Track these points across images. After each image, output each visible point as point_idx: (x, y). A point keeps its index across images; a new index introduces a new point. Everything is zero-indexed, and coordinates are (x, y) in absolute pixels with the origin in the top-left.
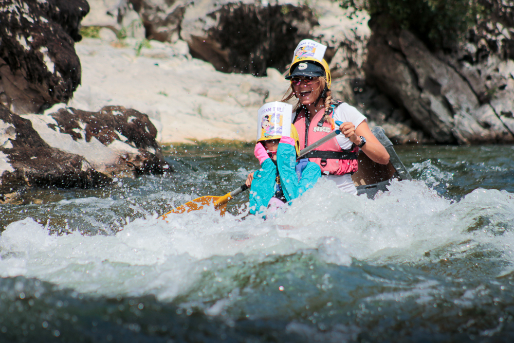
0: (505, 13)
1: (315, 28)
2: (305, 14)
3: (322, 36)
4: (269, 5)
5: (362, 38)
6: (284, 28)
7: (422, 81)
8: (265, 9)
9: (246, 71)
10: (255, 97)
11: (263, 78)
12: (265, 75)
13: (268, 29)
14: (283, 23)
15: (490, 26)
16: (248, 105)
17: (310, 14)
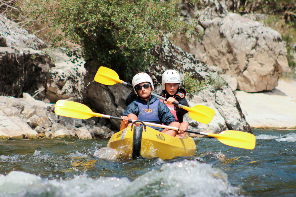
0: (167, 60)
1: (52, 68)
2: (46, 59)
3: (57, 73)
4: (24, 54)
5: (81, 74)
6: (34, 68)
7: (117, 101)
8: (21, 56)
9: (10, 94)
10: (15, 110)
11: (21, 99)
12: (22, 96)
13: (23, 69)
14: (33, 65)
15: (158, 68)
16: (11, 115)
17: (50, 59)
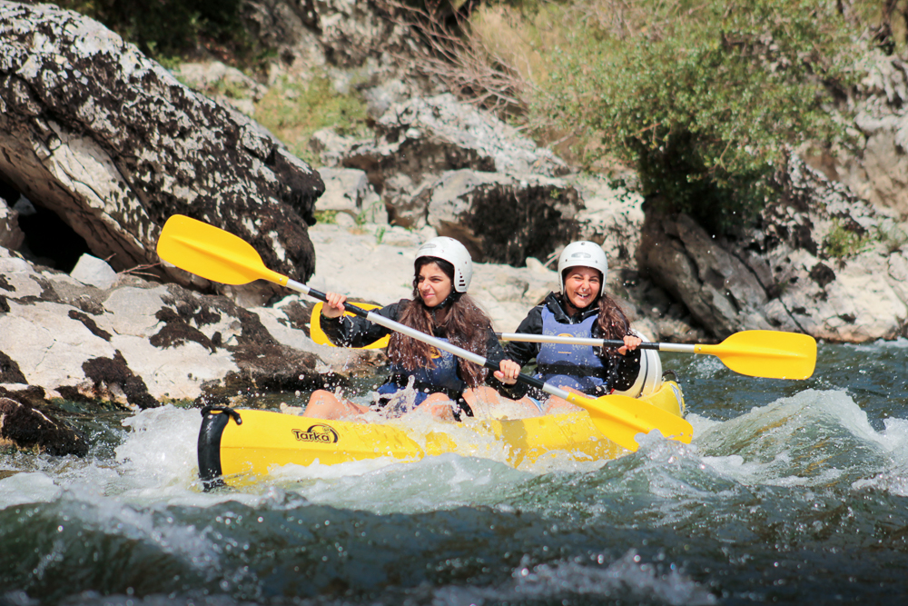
0: (796, 196)
1: (581, 211)
2: (570, 196)
3: (590, 221)
4: (529, 186)
5: (635, 224)
6: (546, 212)
7: (703, 272)
8: (523, 190)
9: (502, 260)
10: (510, 290)
11: (523, 269)
12: (524, 265)
13: (527, 213)
14: (545, 206)
15: (780, 210)
16: (504, 299)
17: (576, 194)
